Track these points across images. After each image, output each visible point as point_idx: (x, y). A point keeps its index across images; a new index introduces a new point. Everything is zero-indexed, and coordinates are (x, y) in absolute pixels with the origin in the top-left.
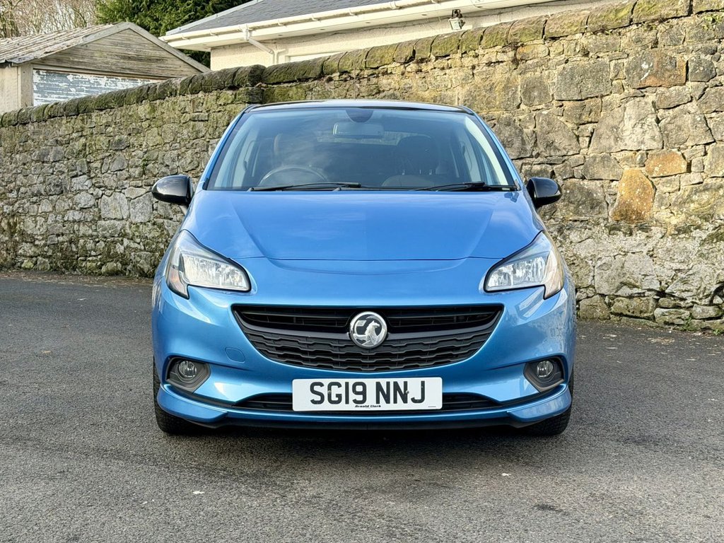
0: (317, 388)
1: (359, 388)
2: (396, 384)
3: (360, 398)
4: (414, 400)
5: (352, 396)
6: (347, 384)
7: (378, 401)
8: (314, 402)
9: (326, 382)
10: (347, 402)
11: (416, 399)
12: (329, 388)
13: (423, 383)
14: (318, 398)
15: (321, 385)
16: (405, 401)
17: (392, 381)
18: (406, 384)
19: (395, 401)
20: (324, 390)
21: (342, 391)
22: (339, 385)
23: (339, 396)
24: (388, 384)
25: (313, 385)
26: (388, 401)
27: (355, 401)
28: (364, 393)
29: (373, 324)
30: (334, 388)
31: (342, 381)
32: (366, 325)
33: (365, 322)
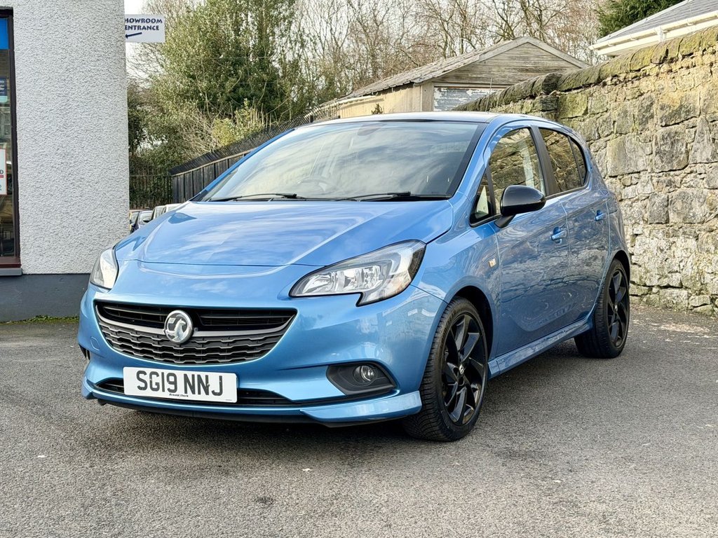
0: (141, 376)
1: (172, 379)
2: (199, 376)
3: (172, 387)
4: (214, 393)
5: (167, 386)
6: (163, 374)
7: (186, 392)
8: (140, 388)
9: (148, 371)
10: (163, 390)
11: (216, 391)
12: (151, 377)
13: (221, 378)
14: (143, 385)
15: (145, 373)
16: (207, 393)
17: (196, 373)
18: (207, 377)
19: (199, 393)
20: (146, 378)
21: (159, 380)
22: (158, 375)
23: (157, 384)
24: (193, 376)
25: (139, 373)
26: (193, 392)
27: (169, 390)
28: (175, 383)
29: (181, 321)
30: (154, 376)
31: (159, 371)
32: (175, 323)
33: (175, 319)
